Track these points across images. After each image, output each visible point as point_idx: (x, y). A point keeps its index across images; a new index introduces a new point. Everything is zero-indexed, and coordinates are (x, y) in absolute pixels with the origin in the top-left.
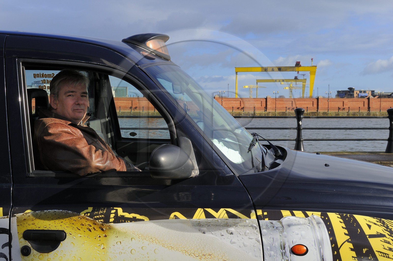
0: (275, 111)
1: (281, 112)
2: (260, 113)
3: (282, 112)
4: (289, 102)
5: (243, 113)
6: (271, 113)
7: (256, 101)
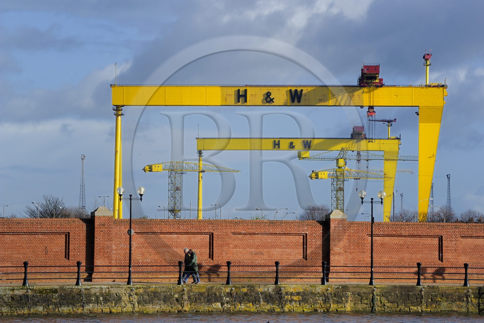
0: (371, 283)
1: (395, 287)
2: (301, 291)
3: (401, 287)
4: (428, 241)
5: (228, 290)
6: (351, 289)
7: (280, 234)
